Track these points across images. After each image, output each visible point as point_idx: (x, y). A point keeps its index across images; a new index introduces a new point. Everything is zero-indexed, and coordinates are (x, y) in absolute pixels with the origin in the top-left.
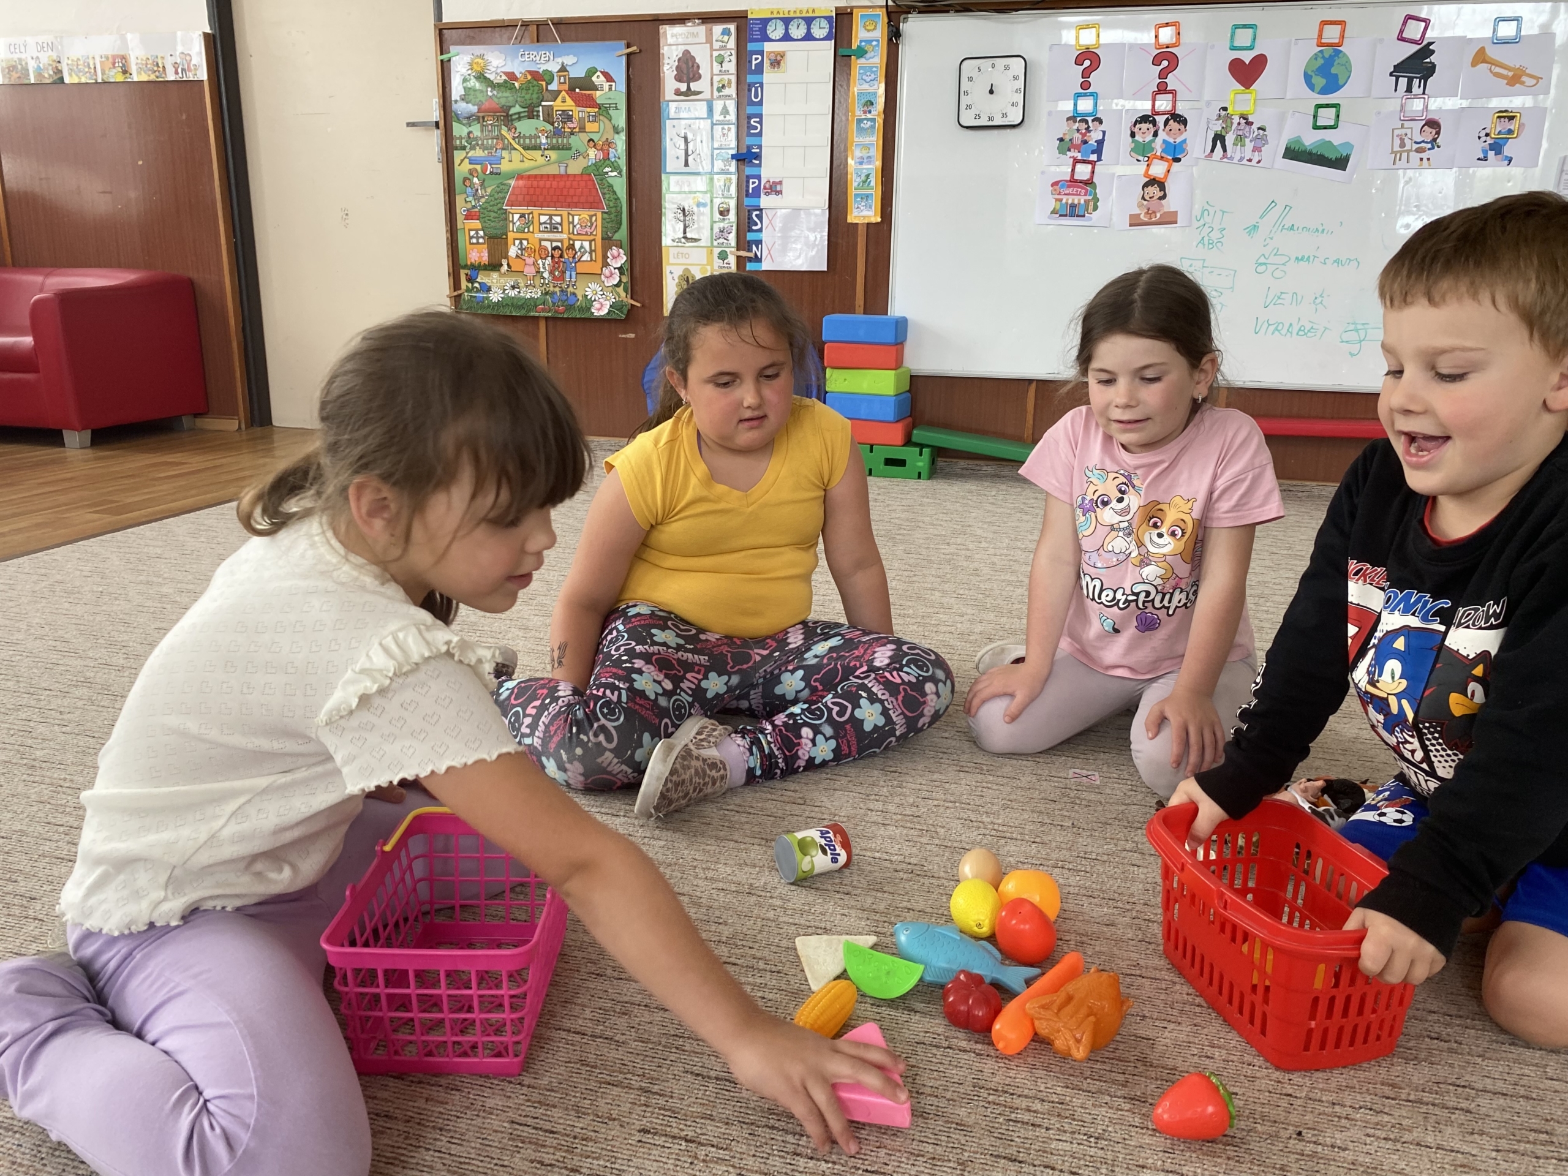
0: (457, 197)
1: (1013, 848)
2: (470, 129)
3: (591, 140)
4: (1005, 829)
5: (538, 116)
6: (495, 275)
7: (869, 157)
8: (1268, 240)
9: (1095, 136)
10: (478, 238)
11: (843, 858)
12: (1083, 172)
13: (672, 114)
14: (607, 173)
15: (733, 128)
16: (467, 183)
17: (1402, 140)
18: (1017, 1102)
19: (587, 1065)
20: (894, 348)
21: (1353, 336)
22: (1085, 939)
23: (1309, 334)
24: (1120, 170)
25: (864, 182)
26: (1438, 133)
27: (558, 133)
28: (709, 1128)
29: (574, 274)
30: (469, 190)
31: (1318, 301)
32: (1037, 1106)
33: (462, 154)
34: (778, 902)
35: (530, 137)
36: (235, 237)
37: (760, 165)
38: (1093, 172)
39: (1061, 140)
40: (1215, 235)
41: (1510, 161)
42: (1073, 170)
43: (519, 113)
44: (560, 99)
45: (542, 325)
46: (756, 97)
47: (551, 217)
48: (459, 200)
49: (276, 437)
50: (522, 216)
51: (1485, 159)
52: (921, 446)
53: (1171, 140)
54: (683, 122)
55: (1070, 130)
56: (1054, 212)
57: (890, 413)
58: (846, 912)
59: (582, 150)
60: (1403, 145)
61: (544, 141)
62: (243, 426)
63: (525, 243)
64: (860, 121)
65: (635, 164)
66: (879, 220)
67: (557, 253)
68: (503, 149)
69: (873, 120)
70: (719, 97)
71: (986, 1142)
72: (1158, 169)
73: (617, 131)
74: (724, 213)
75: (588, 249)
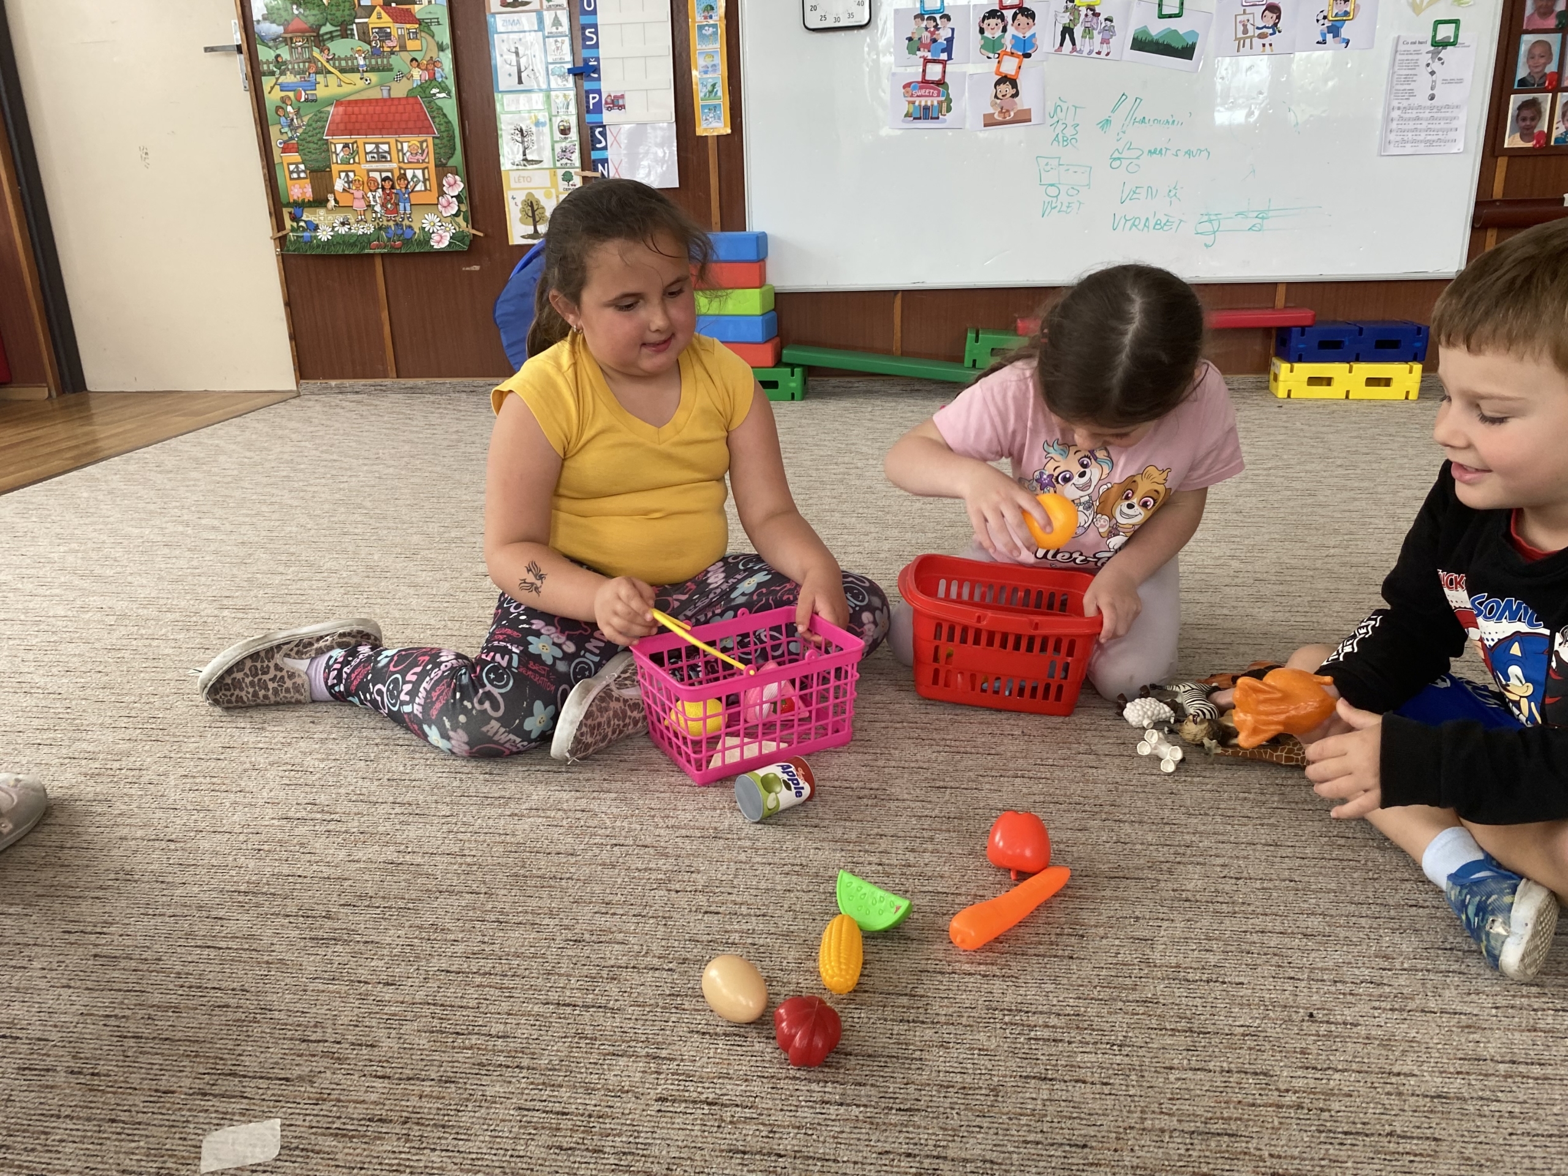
0: (271, 128)
1: (970, 762)
2: (278, 52)
3: (414, 59)
4: (957, 743)
5: (352, 35)
6: (322, 212)
7: (714, 65)
8: (1121, 135)
9: (944, 34)
10: (298, 173)
11: (807, 791)
12: (934, 72)
13: (500, 28)
14: (434, 95)
15: (567, 40)
16: (281, 112)
17: (1245, 26)
18: (1033, 1019)
19: (586, 1038)
20: (757, 266)
21: (1207, 227)
22: (1062, 846)
23: (1165, 228)
24: (971, 69)
25: (711, 92)
26: (1279, 17)
27: (376, 53)
28: (729, 1087)
29: (408, 205)
30: (283, 120)
31: (1172, 194)
32: (1053, 1021)
33: (272, 80)
34: (748, 843)
35: (346, 59)
36: (19, 184)
37: (599, 79)
38: (944, 72)
39: (910, 39)
40: (1069, 132)
41: (1347, 43)
42: (924, 71)
43: (331, 32)
44: (375, 14)
45: (378, 263)
46: (589, 5)
47: (377, 145)
48: (274, 131)
49: (93, 403)
50: (346, 146)
51: (1324, 42)
52: (793, 366)
53: (1021, 36)
54: (512, 36)
55: (919, 28)
56: (907, 115)
57: (758, 334)
58: (818, 845)
59: (405, 71)
60: (1245, 31)
61: (362, 62)
62: (54, 394)
63: (351, 175)
64: (701, 28)
65: (465, 85)
66: (729, 131)
67: (388, 184)
68: (316, 73)
69: (714, 26)
70: (549, 8)
71: (1012, 1063)
72: (1009, 66)
73: (441, 48)
74: (565, 131)
75: (421, 178)
